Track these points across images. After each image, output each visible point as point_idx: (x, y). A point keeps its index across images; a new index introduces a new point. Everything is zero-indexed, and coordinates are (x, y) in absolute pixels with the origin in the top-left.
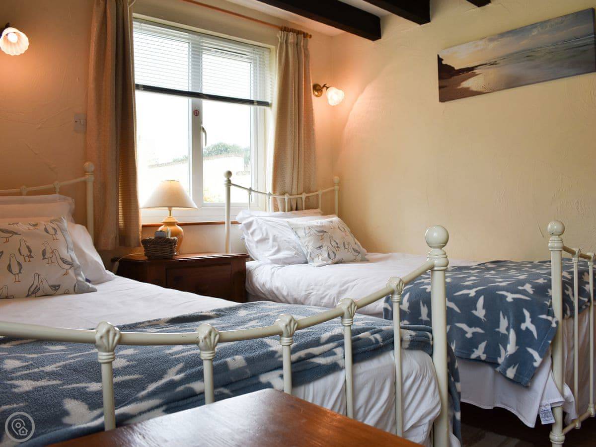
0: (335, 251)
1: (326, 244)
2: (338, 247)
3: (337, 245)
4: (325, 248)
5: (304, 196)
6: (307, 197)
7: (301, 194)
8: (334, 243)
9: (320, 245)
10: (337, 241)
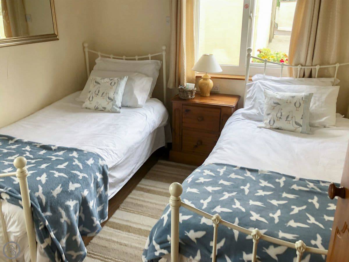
0: (276, 120)
1: (274, 113)
2: (280, 118)
3: (280, 116)
4: (270, 116)
5: (318, 67)
6: (320, 69)
7: (316, 65)
8: (280, 114)
9: (269, 113)
10: (283, 114)
